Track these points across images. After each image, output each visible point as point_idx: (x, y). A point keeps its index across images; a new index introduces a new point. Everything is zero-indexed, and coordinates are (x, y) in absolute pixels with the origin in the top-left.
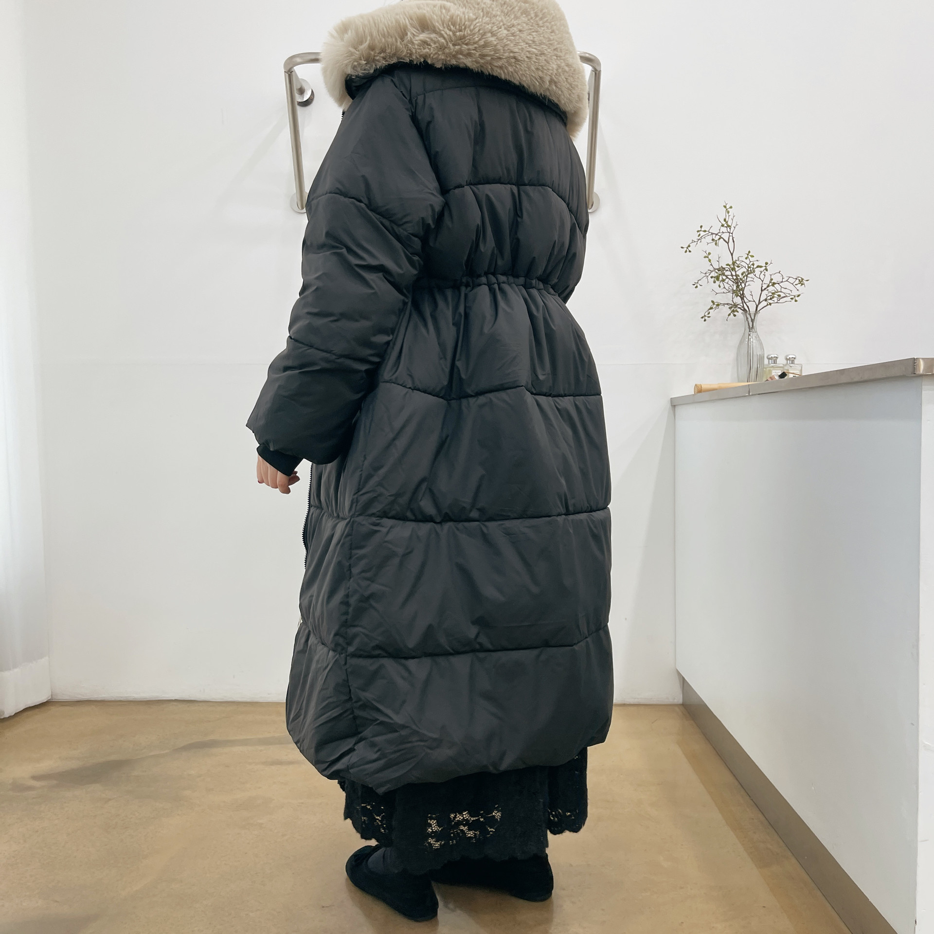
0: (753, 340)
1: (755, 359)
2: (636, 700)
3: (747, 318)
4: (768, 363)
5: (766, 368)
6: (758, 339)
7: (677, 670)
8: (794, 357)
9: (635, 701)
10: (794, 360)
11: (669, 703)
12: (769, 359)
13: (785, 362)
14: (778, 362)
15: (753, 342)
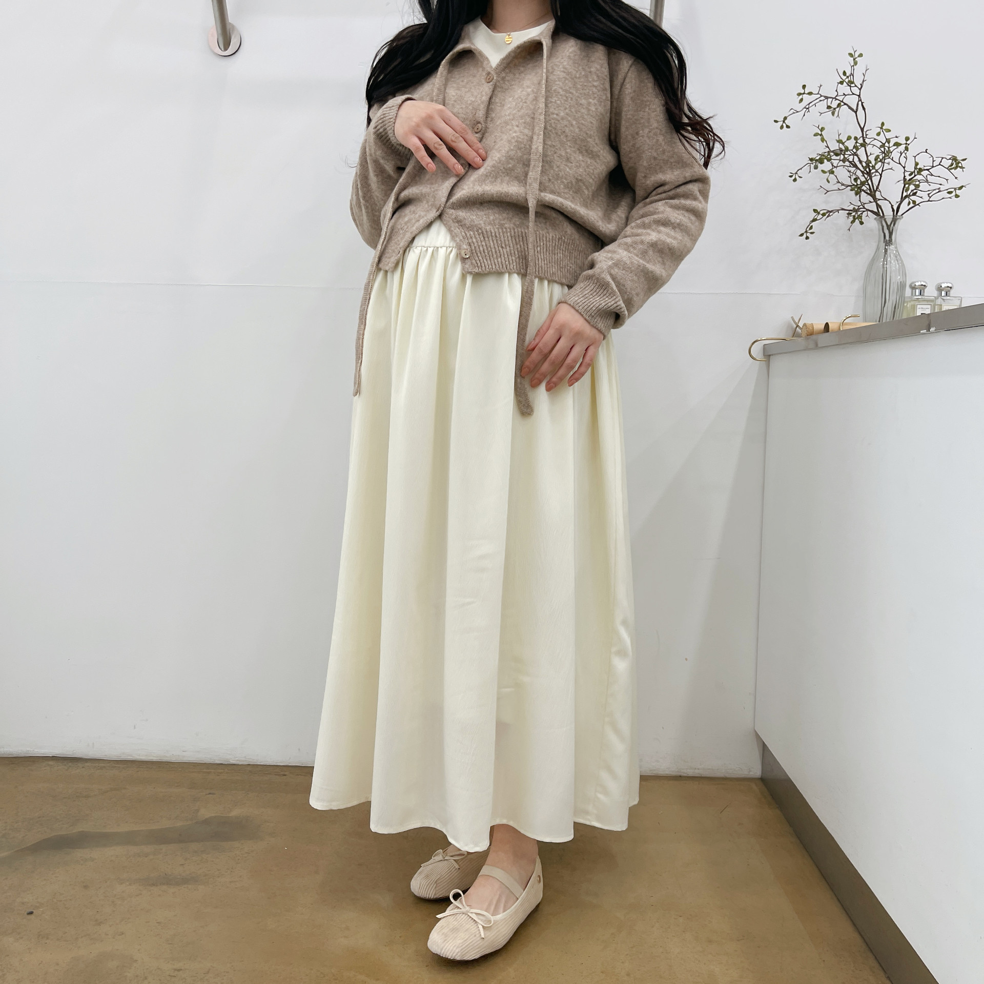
0: (891, 258)
1: (894, 287)
2: (697, 771)
3: (883, 227)
4: (910, 295)
5: (907, 302)
6: (898, 257)
7: (756, 731)
8: (950, 285)
9: (696, 773)
10: (949, 291)
11: (743, 776)
12: (913, 288)
13: (935, 293)
14: (925, 295)
15: (891, 263)
